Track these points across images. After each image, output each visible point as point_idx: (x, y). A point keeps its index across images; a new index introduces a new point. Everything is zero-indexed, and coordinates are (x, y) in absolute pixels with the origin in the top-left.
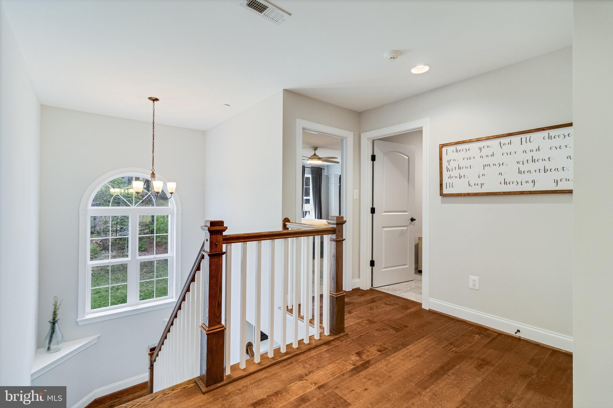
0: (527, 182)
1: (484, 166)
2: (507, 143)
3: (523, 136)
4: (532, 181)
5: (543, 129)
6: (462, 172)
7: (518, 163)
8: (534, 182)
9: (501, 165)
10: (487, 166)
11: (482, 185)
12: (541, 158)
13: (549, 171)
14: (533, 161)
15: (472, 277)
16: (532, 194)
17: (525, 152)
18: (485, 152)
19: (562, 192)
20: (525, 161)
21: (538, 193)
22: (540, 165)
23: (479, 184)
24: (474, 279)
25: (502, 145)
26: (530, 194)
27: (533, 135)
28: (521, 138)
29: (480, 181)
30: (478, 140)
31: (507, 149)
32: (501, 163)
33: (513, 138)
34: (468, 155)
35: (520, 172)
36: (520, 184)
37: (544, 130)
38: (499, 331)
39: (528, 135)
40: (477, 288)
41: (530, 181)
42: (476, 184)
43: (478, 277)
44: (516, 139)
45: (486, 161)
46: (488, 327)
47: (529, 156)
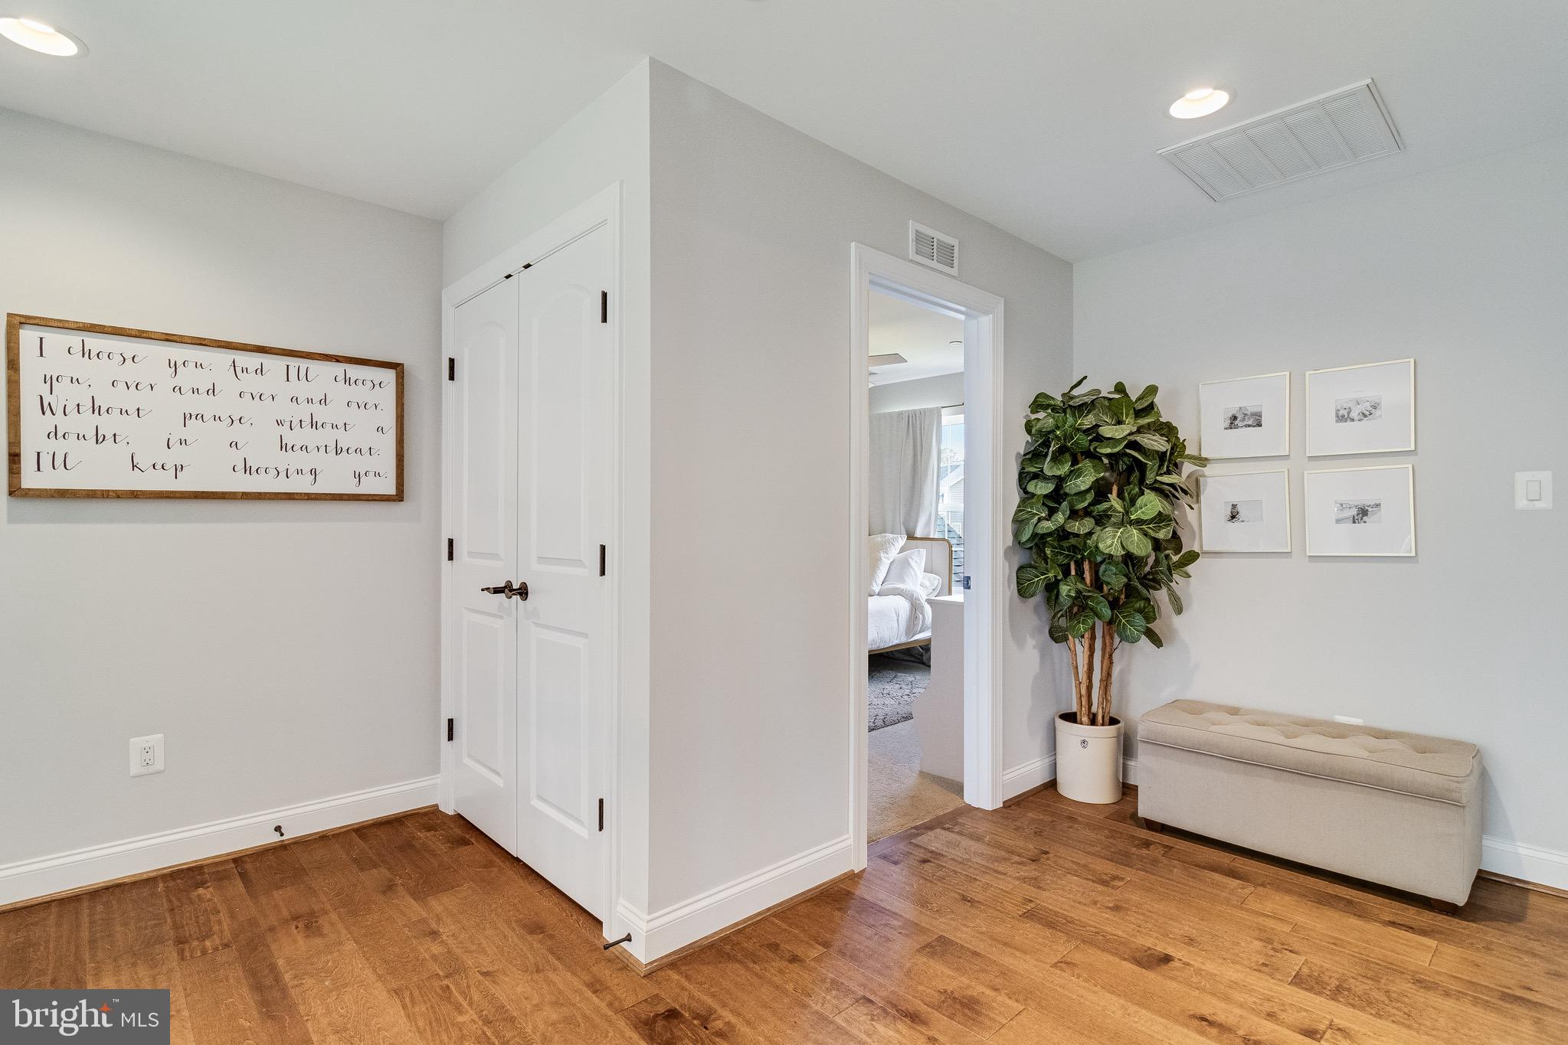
0: (299, 472)
1: (185, 418)
2: (251, 369)
3: (294, 362)
4: (311, 471)
5: (337, 359)
6: (108, 424)
7: (279, 423)
8: (315, 472)
9: (236, 422)
10: (193, 417)
11: (178, 469)
12: (329, 421)
13: (344, 453)
14: (313, 424)
15: (137, 742)
16: (312, 499)
17: (294, 399)
18: (187, 377)
19: (370, 498)
20: (296, 423)
21: (325, 500)
22: (327, 436)
23: (169, 466)
24: (147, 745)
25: (239, 370)
26: (308, 499)
27: (316, 367)
28: (288, 366)
29: (171, 458)
30: (169, 338)
31: (251, 383)
32: (236, 418)
33: (268, 361)
34: (129, 372)
35: (283, 447)
36: (283, 474)
37: (338, 361)
38: (228, 854)
39: (304, 364)
40: (159, 765)
41: (306, 470)
42: (159, 466)
43: (161, 735)
44: (275, 365)
45: (194, 404)
46: (196, 861)
47: (303, 412)
